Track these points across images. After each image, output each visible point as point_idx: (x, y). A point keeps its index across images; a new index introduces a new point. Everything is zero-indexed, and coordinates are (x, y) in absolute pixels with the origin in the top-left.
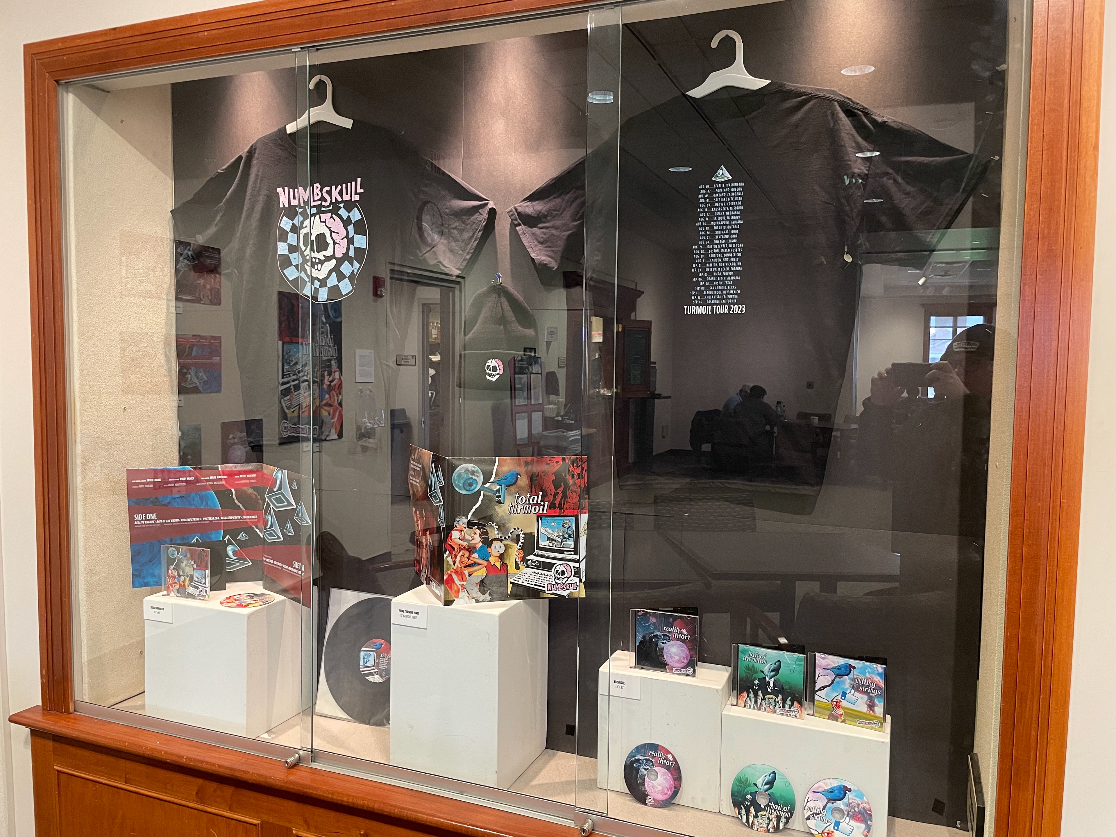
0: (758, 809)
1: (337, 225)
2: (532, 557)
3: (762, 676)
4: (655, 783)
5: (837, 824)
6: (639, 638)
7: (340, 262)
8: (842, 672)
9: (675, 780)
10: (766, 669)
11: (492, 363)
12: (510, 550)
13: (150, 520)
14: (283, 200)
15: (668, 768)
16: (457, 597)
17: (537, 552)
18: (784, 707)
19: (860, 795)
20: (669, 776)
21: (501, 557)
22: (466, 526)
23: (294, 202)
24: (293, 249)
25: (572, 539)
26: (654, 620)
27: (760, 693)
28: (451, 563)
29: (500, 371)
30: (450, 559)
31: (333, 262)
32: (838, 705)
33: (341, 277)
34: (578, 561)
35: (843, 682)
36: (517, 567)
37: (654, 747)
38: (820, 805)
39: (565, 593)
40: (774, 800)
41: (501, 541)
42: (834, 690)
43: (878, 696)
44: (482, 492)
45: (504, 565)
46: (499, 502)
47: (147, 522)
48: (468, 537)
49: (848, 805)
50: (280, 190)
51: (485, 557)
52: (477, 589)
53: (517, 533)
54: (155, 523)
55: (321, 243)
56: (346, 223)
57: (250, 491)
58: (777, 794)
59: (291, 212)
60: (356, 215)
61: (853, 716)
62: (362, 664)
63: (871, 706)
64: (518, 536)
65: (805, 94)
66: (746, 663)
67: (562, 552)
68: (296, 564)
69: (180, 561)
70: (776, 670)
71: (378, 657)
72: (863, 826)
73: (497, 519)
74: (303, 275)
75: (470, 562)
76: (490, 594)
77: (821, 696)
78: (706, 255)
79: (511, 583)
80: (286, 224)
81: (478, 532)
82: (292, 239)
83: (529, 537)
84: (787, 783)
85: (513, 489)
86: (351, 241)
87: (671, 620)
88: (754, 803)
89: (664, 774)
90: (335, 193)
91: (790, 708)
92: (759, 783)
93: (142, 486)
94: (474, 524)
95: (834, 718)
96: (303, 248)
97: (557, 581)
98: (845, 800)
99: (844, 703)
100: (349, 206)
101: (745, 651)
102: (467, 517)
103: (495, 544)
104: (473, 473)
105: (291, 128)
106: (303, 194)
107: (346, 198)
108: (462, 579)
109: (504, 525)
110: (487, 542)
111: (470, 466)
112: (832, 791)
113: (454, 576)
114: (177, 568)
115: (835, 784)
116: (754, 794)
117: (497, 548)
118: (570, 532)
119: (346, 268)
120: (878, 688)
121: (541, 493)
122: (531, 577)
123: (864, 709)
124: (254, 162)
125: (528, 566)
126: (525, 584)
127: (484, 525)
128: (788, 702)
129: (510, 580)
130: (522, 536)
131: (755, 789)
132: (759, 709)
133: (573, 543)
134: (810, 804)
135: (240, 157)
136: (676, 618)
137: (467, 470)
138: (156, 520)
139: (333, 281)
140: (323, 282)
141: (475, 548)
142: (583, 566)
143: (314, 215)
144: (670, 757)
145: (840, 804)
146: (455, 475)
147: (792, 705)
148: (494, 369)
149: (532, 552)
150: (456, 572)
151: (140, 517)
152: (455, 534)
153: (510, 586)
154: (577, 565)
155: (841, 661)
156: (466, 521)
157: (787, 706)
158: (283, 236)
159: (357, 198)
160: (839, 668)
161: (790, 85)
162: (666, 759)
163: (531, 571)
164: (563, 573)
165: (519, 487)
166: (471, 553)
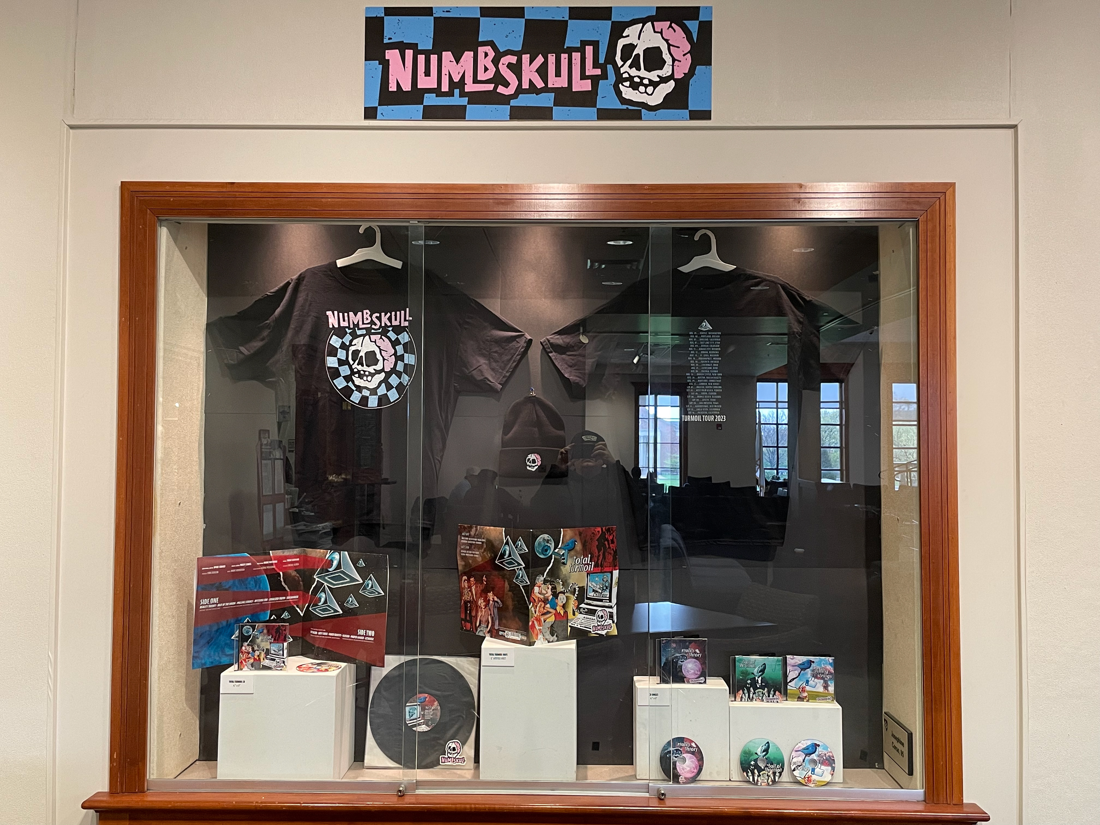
0: (760, 770)
1: (386, 345)
2: (582, 605)
3: (753, 676)
4: (684, 766)
5: (813, 770)
6: (664, 660)
7: (388, 375)
8: (804, 667)
9: (698, 761)
10: (755, 671)
11: (532, 457)
12: (570, 601)
13: (213, 604)
14: (333, 321)
15: (693, 753)
16: (537, 639)
17: (586, 601)
18: (769, 696)
19: (826, 748)
20: (694, 759)
21: (564, 606)
22: (542, 582)
23: (343, 324)
24: (341, 363)
25: (608, 590)
26: (674, 645)
27: (752, 689)
28: (534, 612)
29: (539, 463)
30: (533, 609)
31: (382, 375)
32: (803, 690)
33: (389, 387)
34: (611, 607)
35: (806, 673)
37: (681, 740)
38: (801, 759)
39: (604, 633)
40: (769, 762)
41: (564, 593)
42: (800, 680)
43: (830, 679)
44: (553, 556)
45: (566, 612)
46: (564, 563)
47: (210, 606)
48: (544, 591)
49: (819, 756)
50: (329, 313)
51: (554, 607)
52: (549, 632)
53: (574, 587)
54: (216, 607)
55: (371, 358)
56: (395, 343)
57: (294, 573)
58: (772, 758)
59: (340, 332)
60: (405, 338)
61: (814, 697)
63: (826, 687)
64: (575, 589)
65: (760, 278)
66: (741, 669)
67: (601, 600)
68: (361, 632)
69: (255, 638)
70: (763, 671)
72: (830, 768)
73: (562, 577)
74: (350, 384)
75: (545, 611)
76: (557, 636)
77: (792, 686)
78: (696, 380)
79: (570, 626)
80: (335, 341)
81: (550, 587)
82: (342, 354)
83: (582, 589)
84: (778, 748)
85: (572, 553)
86: (399, 358)
87: (687, 644)
89: (690, 758)
90: (385, 319)
91: (773, 696)
92: (759, 751)
93: (209, 573)
94: (548, 581)
95: (800, 699)
96: (351, 362)
97: (599, 624)
98: (817, 753)
99: (808, 688)
100: (398, 330)
101: (740, 660)
102: (543, 576)
103: (561, 596)
104: (548, 541)
105: (340, 263)
106: (355, 318)
107: (395, 323)
108: (540, 625)
110: (555, 595)
111: (546, 536)
112: (807, 748)
113: (535, 622)
115: (809, 743)
116: (756, 760)
117: (562, 599)
118: (607, 585)
119: (394, 380)
120: (830, 673)
121: (590, 555)
122: (583, 621)
123: (821, 689)
124: (302, 288)
125: (581, 613)
126: (579, 627)
127: (554, 582)
128: (772, 692)
129: (569, 624)
130: (577, 589)
131: (756, 757)
133: (608, 593)
134: (794, 760)
135: (288, 284)
136: (691, 642)
137: (544, 540)
138: (217, 604)
139: (382, 390)
140: (374, 391)
141: (548, 600)
142: (614, 611)
143: (364, 336)
144: (693, 745)
145: (814, 756)
146: (536, 543)
147: (775, 694)
148: (534, 461)
149: (583, 602)
150: (536, 619)
151: (205, 601)
152: (536, 589)
154: (610, 610)
155: (804, 659)
156: (542, 578)
157: (771, 696)
158: (333, 352)
159: (407, 324)
160: (803, 664)
161: (750, 271)
162: (691, 747)
163: (582, 616)
164: (602, 617)
165: (576, 551)
166: (545, 604)
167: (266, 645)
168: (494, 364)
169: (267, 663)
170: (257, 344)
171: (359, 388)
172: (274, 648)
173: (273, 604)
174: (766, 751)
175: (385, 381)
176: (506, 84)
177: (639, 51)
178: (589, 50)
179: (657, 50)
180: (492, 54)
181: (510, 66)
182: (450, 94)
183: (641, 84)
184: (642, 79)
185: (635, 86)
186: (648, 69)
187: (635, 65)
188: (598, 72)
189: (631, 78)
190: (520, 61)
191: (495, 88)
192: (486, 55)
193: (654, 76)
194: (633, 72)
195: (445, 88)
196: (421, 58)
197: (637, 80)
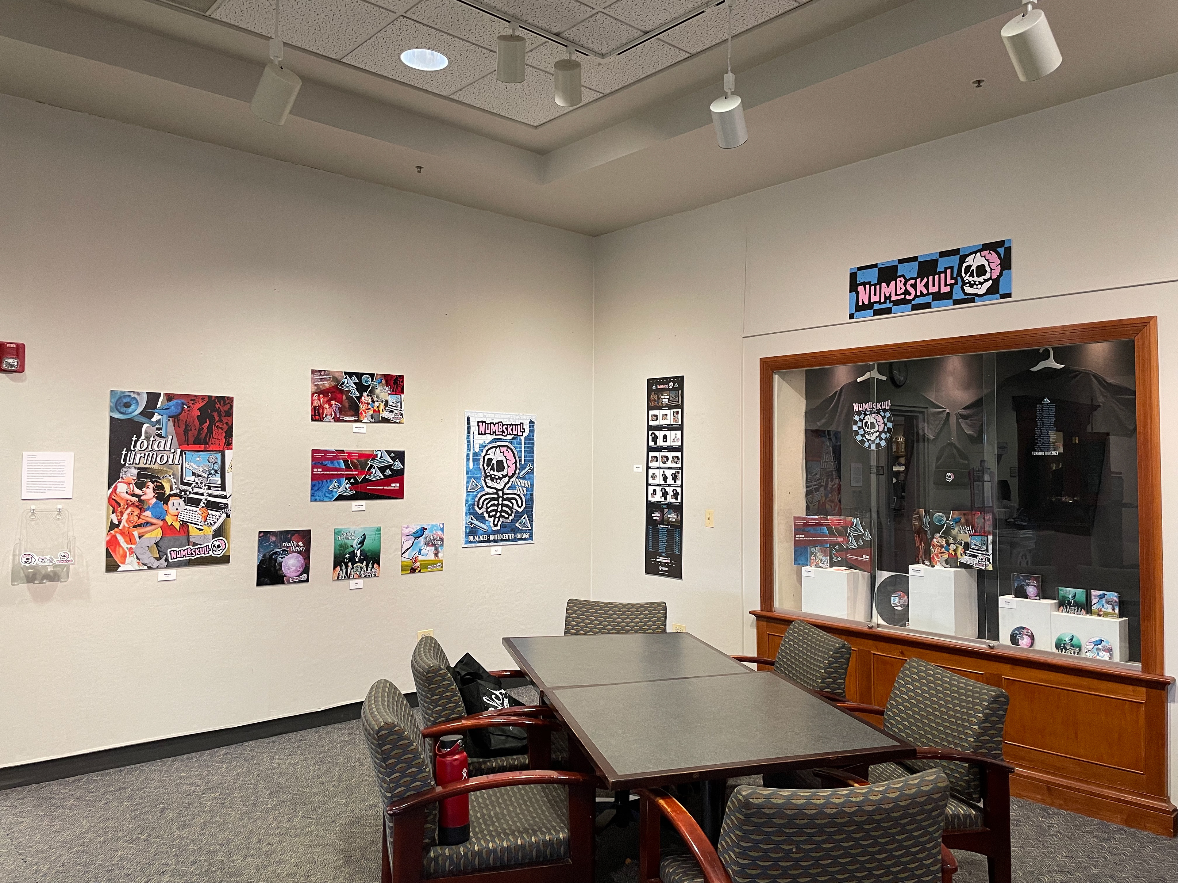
0: (1066, 649)
1: (879, 418)
2: (968, 552)
3: (1068, 599)
4: (1023, 641)
5: (1098, 654)
6: (1016, 585)
7: (881, 433)
8: (1101, 597)
9: (1032, 640)
10: (1070, 596)
11: (949, 474)
12: (958, 548)
13: (802, 537)
14: (856, 408)
15: (1029, 636)
16: (936, 565)
17: (970, 550)
19: (1108, 642)
20: (1029, 639)
21: (954, 551)
22: (939, 537)
23: (861, 409)
24: (859, 428)
26: (1022, 578)
27: (1068, 606)
28: (934, 551)
29: (952, 477)
30: (933, 549)
31: (878, 433)
32: (1101, 611)
33: (881, 439)
34: (988, 555)
35: (1102, 601)
36: (961, 555)
37: (1023, 628)
38: (1092, 647)
39: (983, 568)
40: (1073, 646)
41: (954, 544)
42: (1099, 605)
43: (1116, 605)
44: (945, 524)
45: (956, 554)
46: (953, 529)
47: (800, 538)
48: (940, 542)
49: (1102, 646)
50: (854, 404)
51: (948, 550)
52: (944, 562)
53: (961, 541)
54: (803, 539)
55: (872, 425)
56: (884, 417)
57: (840, 528)
58: (1074, 644)
59: (859, 413)
60: (888, 414)
61: (1106, 614)
62: (892, 602)
63: (1113, 609)
64: (962, 543)
65: (1078, 371)
66: (1062, 595)
67: (981, 551)
68: (864, 556)
69: (816, 553)
70: (1074, 597)
71: (900, 599)
72: (1108, 654)
73: (952, 535)
74: (864, 438)
75: (941, 551)
76: (950, 565)
77: (1094, 608)
78: (1041, 431)
79: (959, 561)
80: (857, 418)
81: (944, 540)
82: (860, 424)
83: (966, 543)
84: (1078, 640)
85: (959, 524)
86: (885, 425)
88: (1064, 647)
89: (1027, 638)
90: (879, 406)
91: (1080, 612)
92: (1067, 640)
93: (799, 524)
94: (943, 537)
95: (1099, 615)
96: (864, 428)
97: (979, 562)
98: (1102, 645)
99: (1103, 609)
100: (885, 410)
101: (1061, 590)
103: (952, 545)
104: (942, 516)
105: (859, 380)
106: (866, 406)
107: (884, 407)
108: (938, 558)
109: (955, 538)
110: (948, 544)
111: (940, 514)
112: (1096, 641)
113: (935, 557)
114: (815, 556)
115: (1098, 639)
116: (1064, 644)
117: (953, 547)
118: (984, 543)
119: (883, 436)
120: (1116, 602)
121: (971, 526)
122: (968, 560)
123: (1111, 611)
124: (843, 393)
125: (966, 555)
126: (965, 562)
128: (1079, 610)
130: (963, 543)
131: (1065, 642)
132: (1068, 612)
133: (986, 547)
134: (1087, 647)
135: (837, 391)
136: (1031, 577)
137: (939, 516)
139: (878, 441)
140: (873, 442)
141: (943, 546)
142: (991, 557)
143: (869, 414)
144: (1029, 631)
145: (1100, 646)
146: (934, 517)
147: (1081, 610)
148: (950, 477)
149: (968, 550)
150: (935, 555)
151: (798, 536)
152: (935, 540)
153: (959, 563)
154: (988, 557)
155: (1101, 592)
156: (939, 535)
158: (856, 423)
159: (889, 408)
160: (1100, 595)
161: (1072, 368)
162: (1028, 632)
163: (967, 557)
164: (982, 559)
165: (961, 523)
166: (941, 548)
167: (820, 557)
168: (931, 426)
169: (821, 565)
170: (824, 421)
171: (868, 440)
172: (824, 558)
173: (831, 541)
174: (1071, 640)
175: (879, 436)
176: (910, 294)
177: (974, 268)
178: (949, 271)
179: (983, 266)
180: (903, 281)
181: (912, 285)
182: (885, 302)
183: (975, 284)
184: (975, 282)
185: (971, 286)
186: (978, 276)
187: (972, 275)
188: (953, 281)
189: (969, 282)
190: (916, 282)
191: (905, 297)
192: (901, 281)
193: (981, 279)
194: (971, 279)
195: (883, 300)
196: (873, 288)
197: (972, 282)
